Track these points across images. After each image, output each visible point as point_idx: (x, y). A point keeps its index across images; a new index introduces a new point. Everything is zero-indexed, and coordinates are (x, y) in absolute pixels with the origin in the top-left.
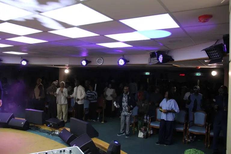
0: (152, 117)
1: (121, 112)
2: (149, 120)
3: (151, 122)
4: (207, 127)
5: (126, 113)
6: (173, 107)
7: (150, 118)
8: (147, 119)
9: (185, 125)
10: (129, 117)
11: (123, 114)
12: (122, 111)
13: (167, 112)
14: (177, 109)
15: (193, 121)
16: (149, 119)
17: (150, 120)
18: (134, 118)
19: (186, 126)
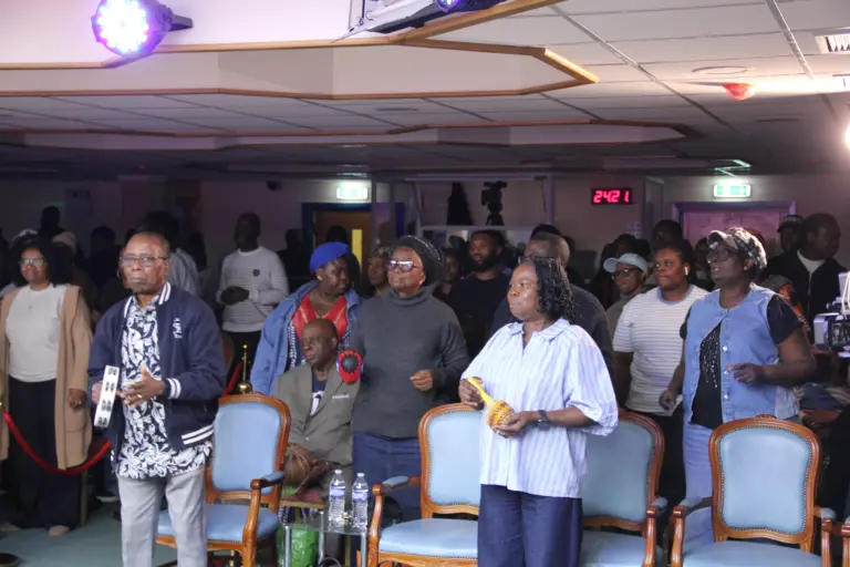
0: (390, 482)
1: (118, 452)
2: (371, 510)
3: (386, 522)
4: (825, 543)
5: (158, 459)
6: (573, 381)
7: (376, 490)
8: (349, 505)
9: (651, 529)
10: (186, 491)
11: (130, 467)
12: (124, 451)
13: (523, 426)
14: (599, 401)
15: (713, 502)
16: (371, 500)
17: (378, 507)
18: (247, 502)
19: (664, 540)
